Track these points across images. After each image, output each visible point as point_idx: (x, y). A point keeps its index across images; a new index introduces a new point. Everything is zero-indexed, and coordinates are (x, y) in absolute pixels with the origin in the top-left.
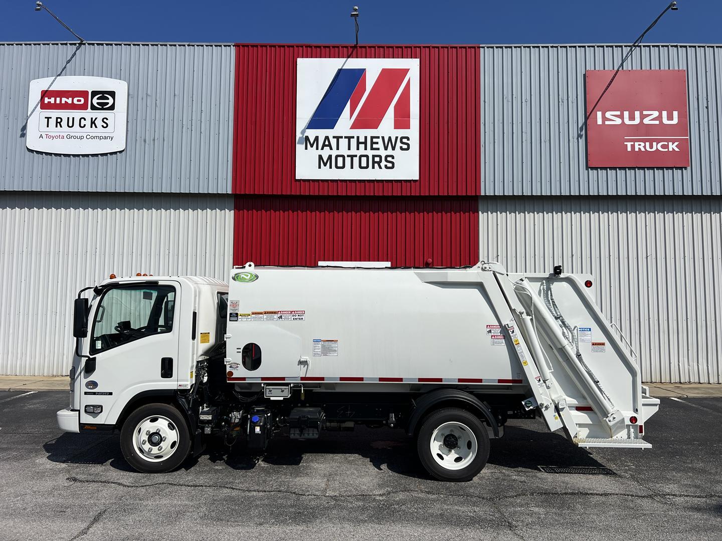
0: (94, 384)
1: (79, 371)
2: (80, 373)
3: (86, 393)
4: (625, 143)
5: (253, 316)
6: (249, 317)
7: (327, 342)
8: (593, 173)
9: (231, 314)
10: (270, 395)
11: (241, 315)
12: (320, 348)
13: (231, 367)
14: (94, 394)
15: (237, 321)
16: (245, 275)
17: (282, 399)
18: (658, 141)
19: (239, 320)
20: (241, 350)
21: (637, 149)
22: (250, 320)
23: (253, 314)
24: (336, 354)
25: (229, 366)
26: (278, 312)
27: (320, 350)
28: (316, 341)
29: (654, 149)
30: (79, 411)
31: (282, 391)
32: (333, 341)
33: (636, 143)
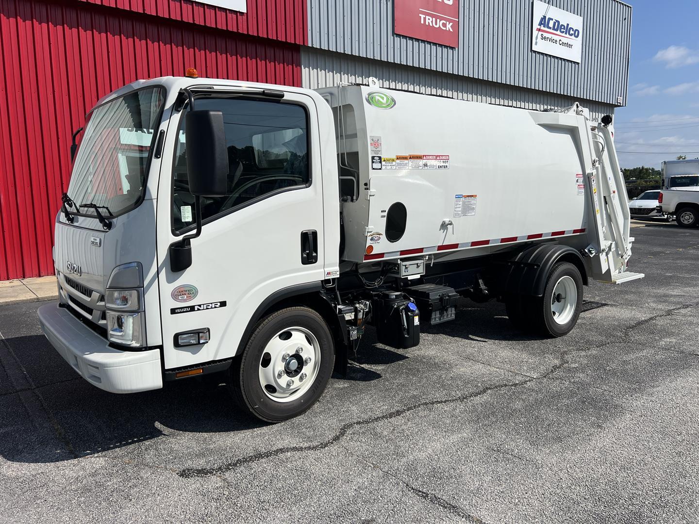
0: (189, 291)
1: (154, 270)
2: (158, 273)
3: (173, 311)
4: (420, 15)
5: (398, 161)
6: (394, 163)
7: (467, 198)
8: (397, 39)
9: (373, 158)
10: (406, 274)
11: (384, 161)
12: (461, 206)
13: (372, 239)
14: (192, 309)
15: (380, 169)
16: (380, 97)
17: (418, 276)
18: (441, 19)
19: (383, 167)
20: (386, 214)
21: (427, 24)
22: (394, 167)
23: (398, 158)
24: (473, 214)
25: (370, 237)
26: (424, 156)
27: (460, 209)
28: (458, 197)
29: (438, 26)
30: (161, 348)
31: (418, 267)
32: (472, 196)
33: (427, 17)
